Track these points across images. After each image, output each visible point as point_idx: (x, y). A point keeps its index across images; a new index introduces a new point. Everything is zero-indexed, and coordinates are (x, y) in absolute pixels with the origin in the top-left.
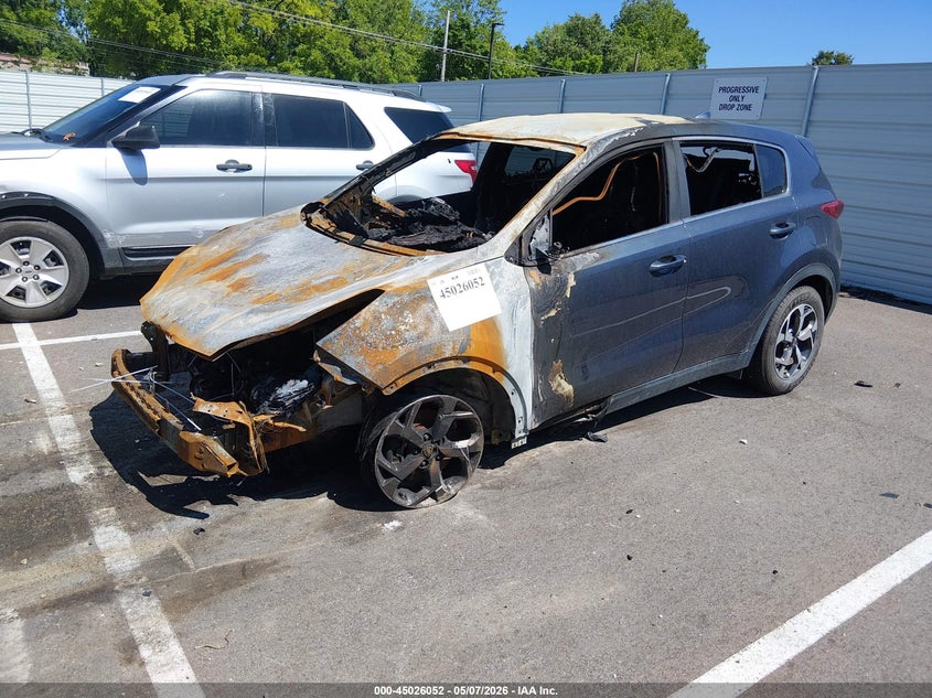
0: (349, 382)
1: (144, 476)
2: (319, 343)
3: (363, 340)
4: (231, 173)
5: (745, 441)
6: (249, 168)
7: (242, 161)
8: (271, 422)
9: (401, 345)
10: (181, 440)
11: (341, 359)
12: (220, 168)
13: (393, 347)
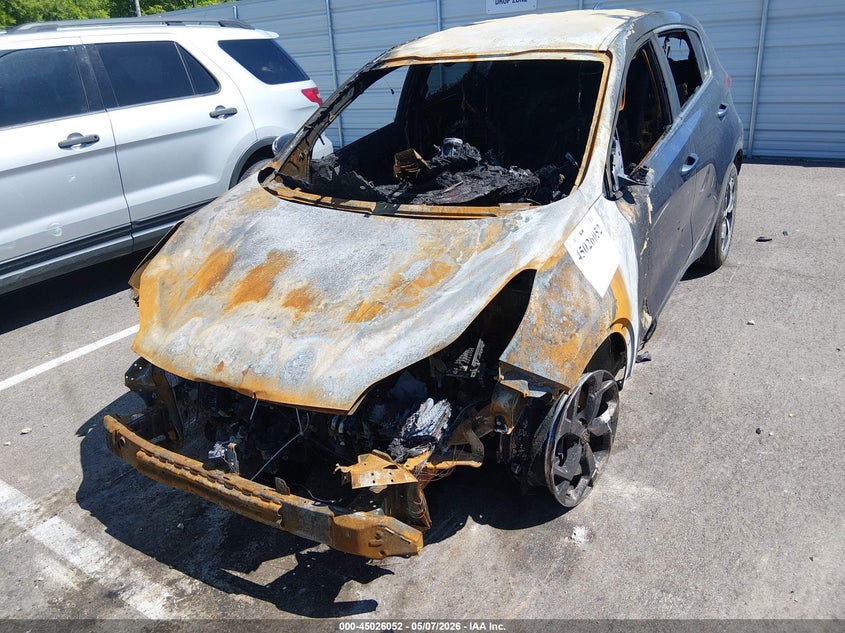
0: (539, 394)
1: (238, 574)
2: (503, 358)
3: (543, 338)
4: (77, 150)
5: (752, 322)
6: (96, 139)
7: (86, 133)
8: (430, 465)
9: (577, 331)
10: (339, 529)
11: (529, 369)
12: (63, 146)
13: (571, 337)
